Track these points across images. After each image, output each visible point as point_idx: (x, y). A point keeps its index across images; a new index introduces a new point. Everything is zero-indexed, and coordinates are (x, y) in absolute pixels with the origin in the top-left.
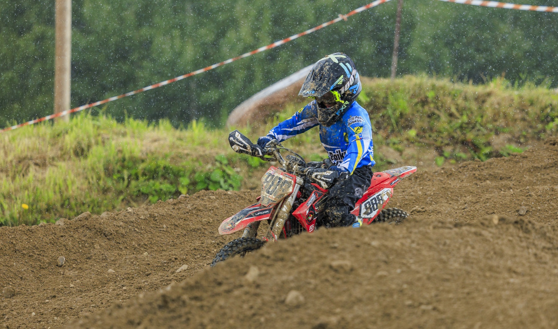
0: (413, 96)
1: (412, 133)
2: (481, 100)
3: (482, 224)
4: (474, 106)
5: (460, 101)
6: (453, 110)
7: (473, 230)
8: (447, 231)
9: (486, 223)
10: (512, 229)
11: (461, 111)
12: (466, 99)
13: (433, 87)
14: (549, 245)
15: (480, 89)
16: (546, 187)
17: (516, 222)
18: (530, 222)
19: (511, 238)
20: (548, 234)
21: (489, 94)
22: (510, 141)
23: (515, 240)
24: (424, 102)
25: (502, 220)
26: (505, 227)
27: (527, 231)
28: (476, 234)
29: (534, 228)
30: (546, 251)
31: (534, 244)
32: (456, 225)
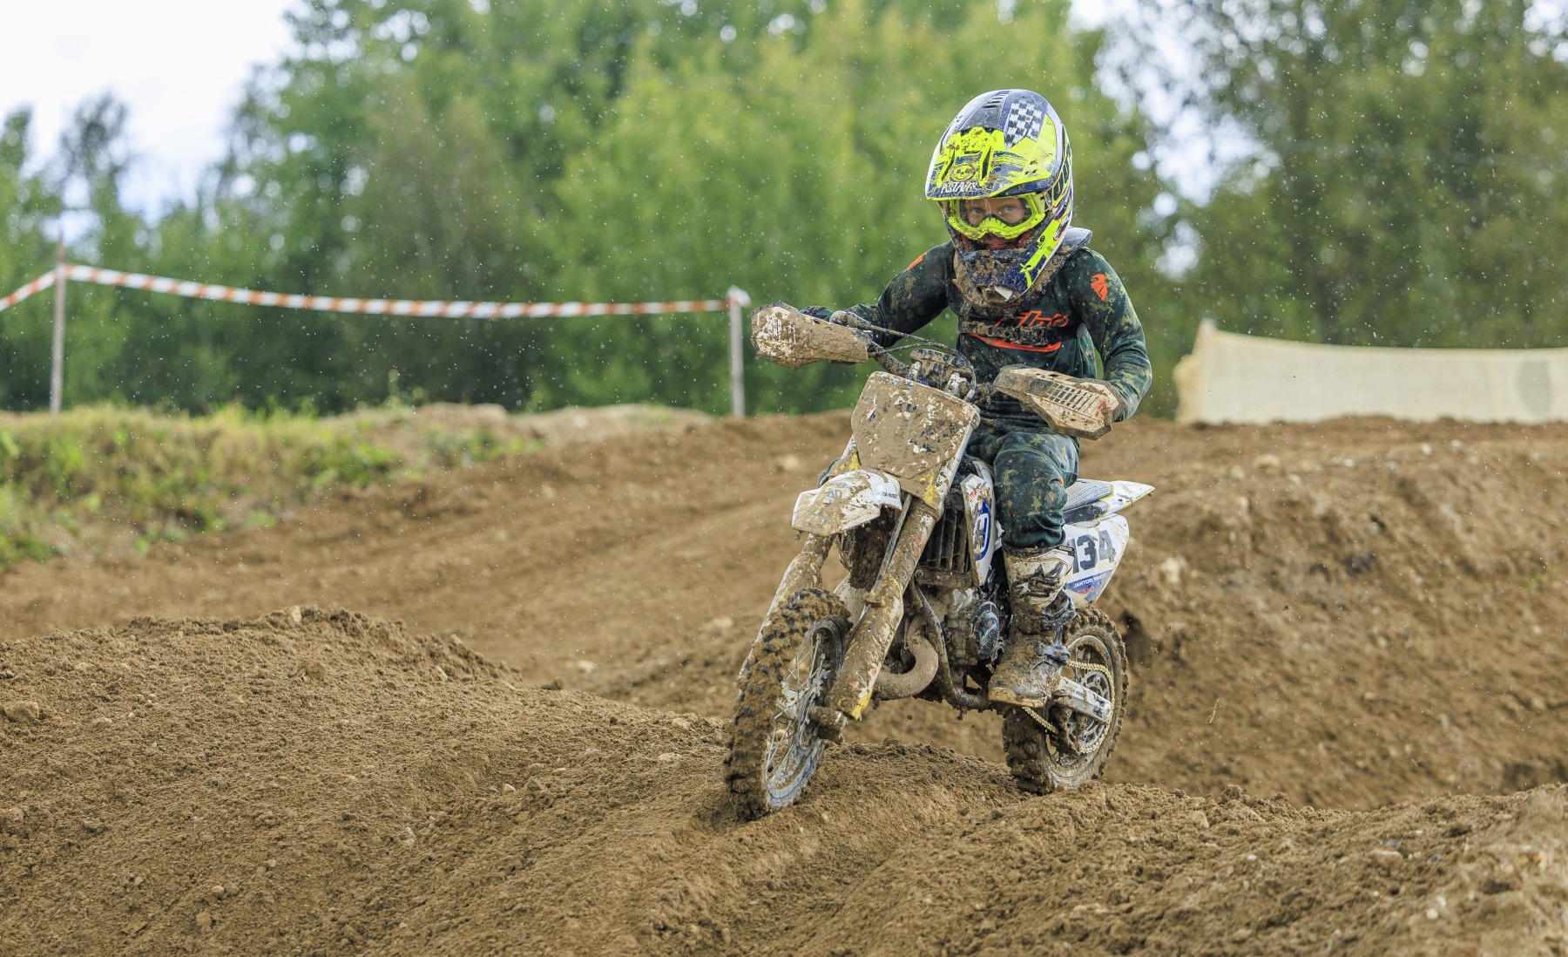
0: (92, 440)
1: (93, 501)
2: (205, 443)
3: (272, 623)
4: (193, 454)
5: (169, 447)
6: (159, 460)
7: (259, 634)
8: (211, 637)
9: (281, 621)
10: (327, 629)
11: (174, 461)
12: (179, 441)
13: (124, 426)
14: (394, 657)
15: (201, 426)
16: (344, 569)
17: (334, 618)
18: (358, 616)
19: (328, 647)
20: (391, 637)
21: (215, 434)
22: (256, 507)
23: (338, 651)
24: (110, 449)
25: (307, 614)
26: (314, 626)
27: (355, 633)
28: (264, 640)
29: (367, 627)
30: (394, 666)
31: (370, 656)
32: (226, 628)
